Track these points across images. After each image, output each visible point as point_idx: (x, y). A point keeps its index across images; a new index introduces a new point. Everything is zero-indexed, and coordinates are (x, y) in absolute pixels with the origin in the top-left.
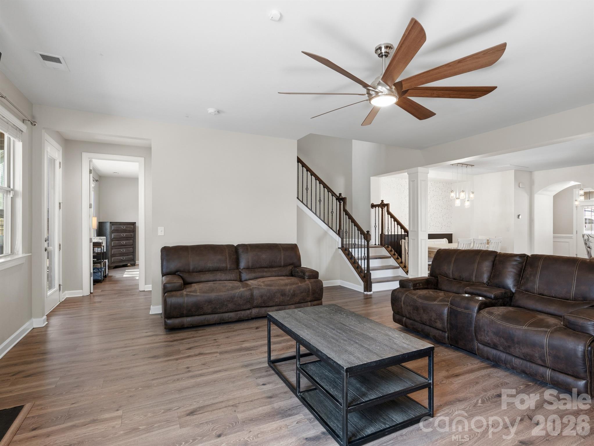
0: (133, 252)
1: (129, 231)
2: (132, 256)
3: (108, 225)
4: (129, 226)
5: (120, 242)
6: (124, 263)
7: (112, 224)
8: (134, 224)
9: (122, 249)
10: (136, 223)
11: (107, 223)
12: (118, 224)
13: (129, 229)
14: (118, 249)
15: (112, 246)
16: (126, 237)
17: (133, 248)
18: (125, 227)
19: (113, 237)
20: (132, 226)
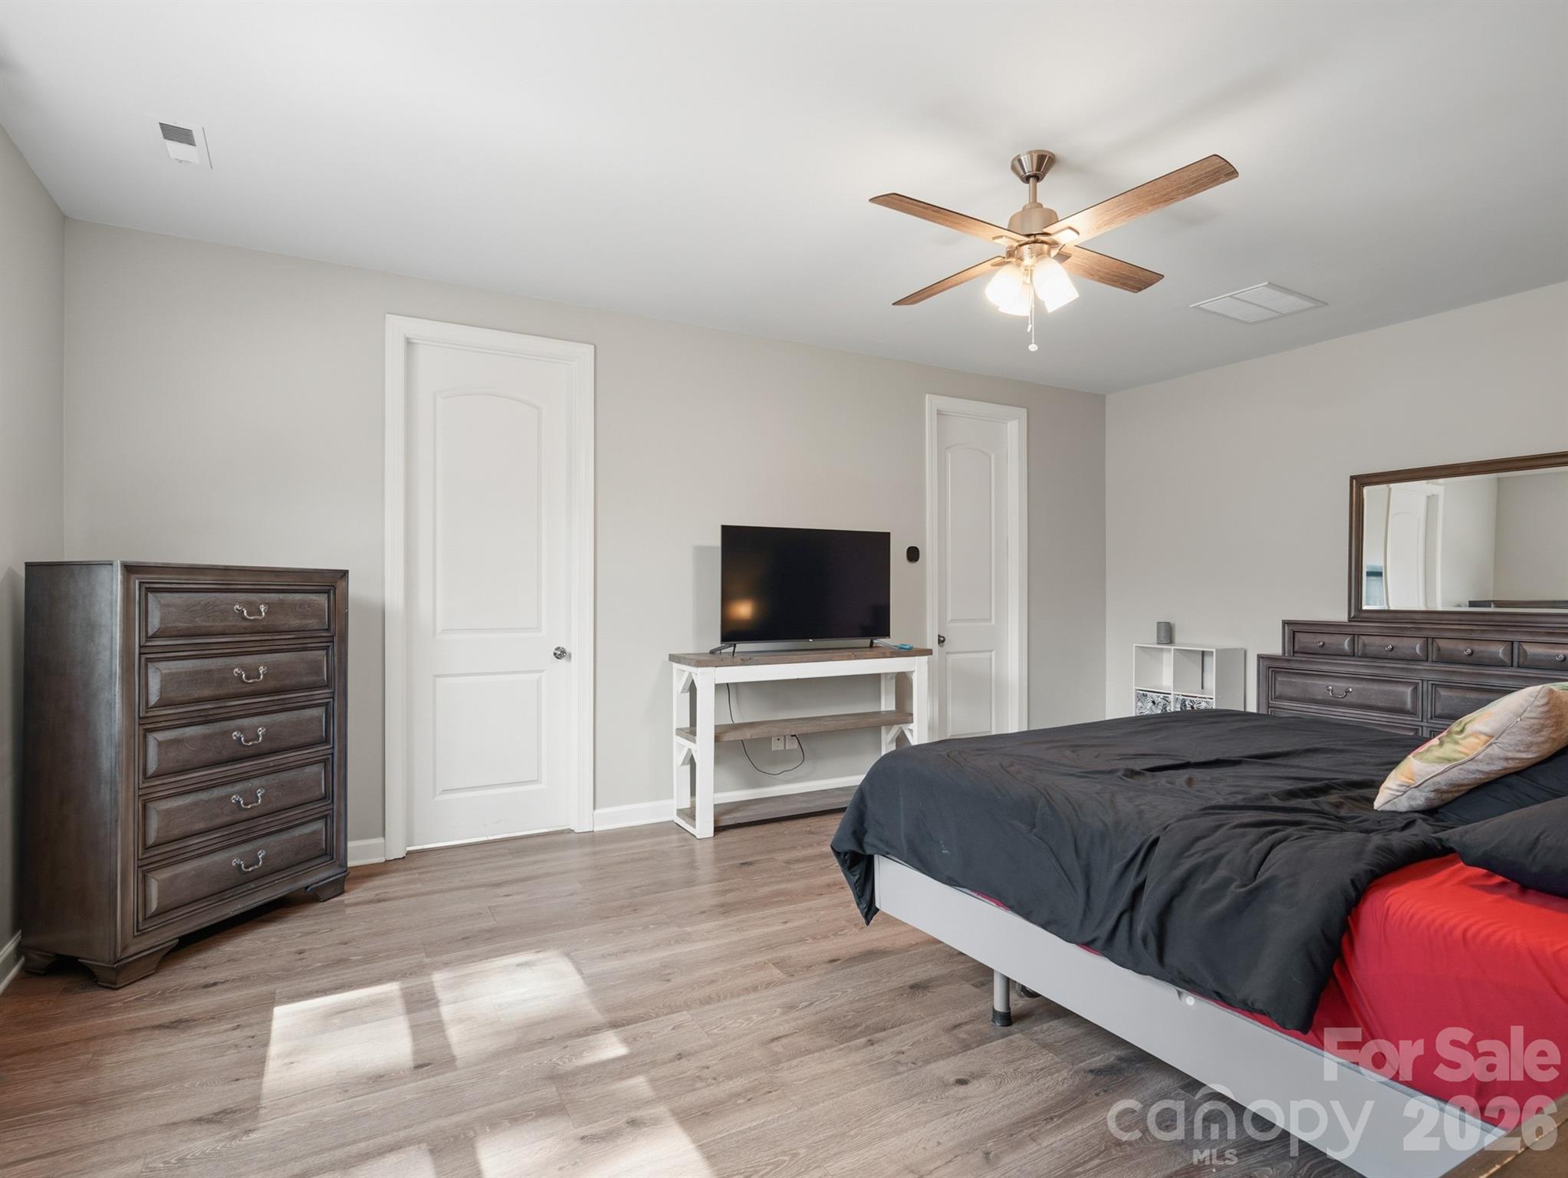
0: (328, 796)
1: (302, 638)
2: (319, 825)
3: (110, 591)
4: (298, 597)
5: (227, 733)
6: (253, 891)
7: (147, 578)
8: (332, 582)
9: (238, 787)
10: (351, 575)
11: (103, 573)
12: (207, 580)
13: (294, 622)
14: (204, 796)
15: (152, 767)
16: (272, 684)
17: (326, 762)
18: (262, 608)
19: (154, 699)
20: (322, 599)
